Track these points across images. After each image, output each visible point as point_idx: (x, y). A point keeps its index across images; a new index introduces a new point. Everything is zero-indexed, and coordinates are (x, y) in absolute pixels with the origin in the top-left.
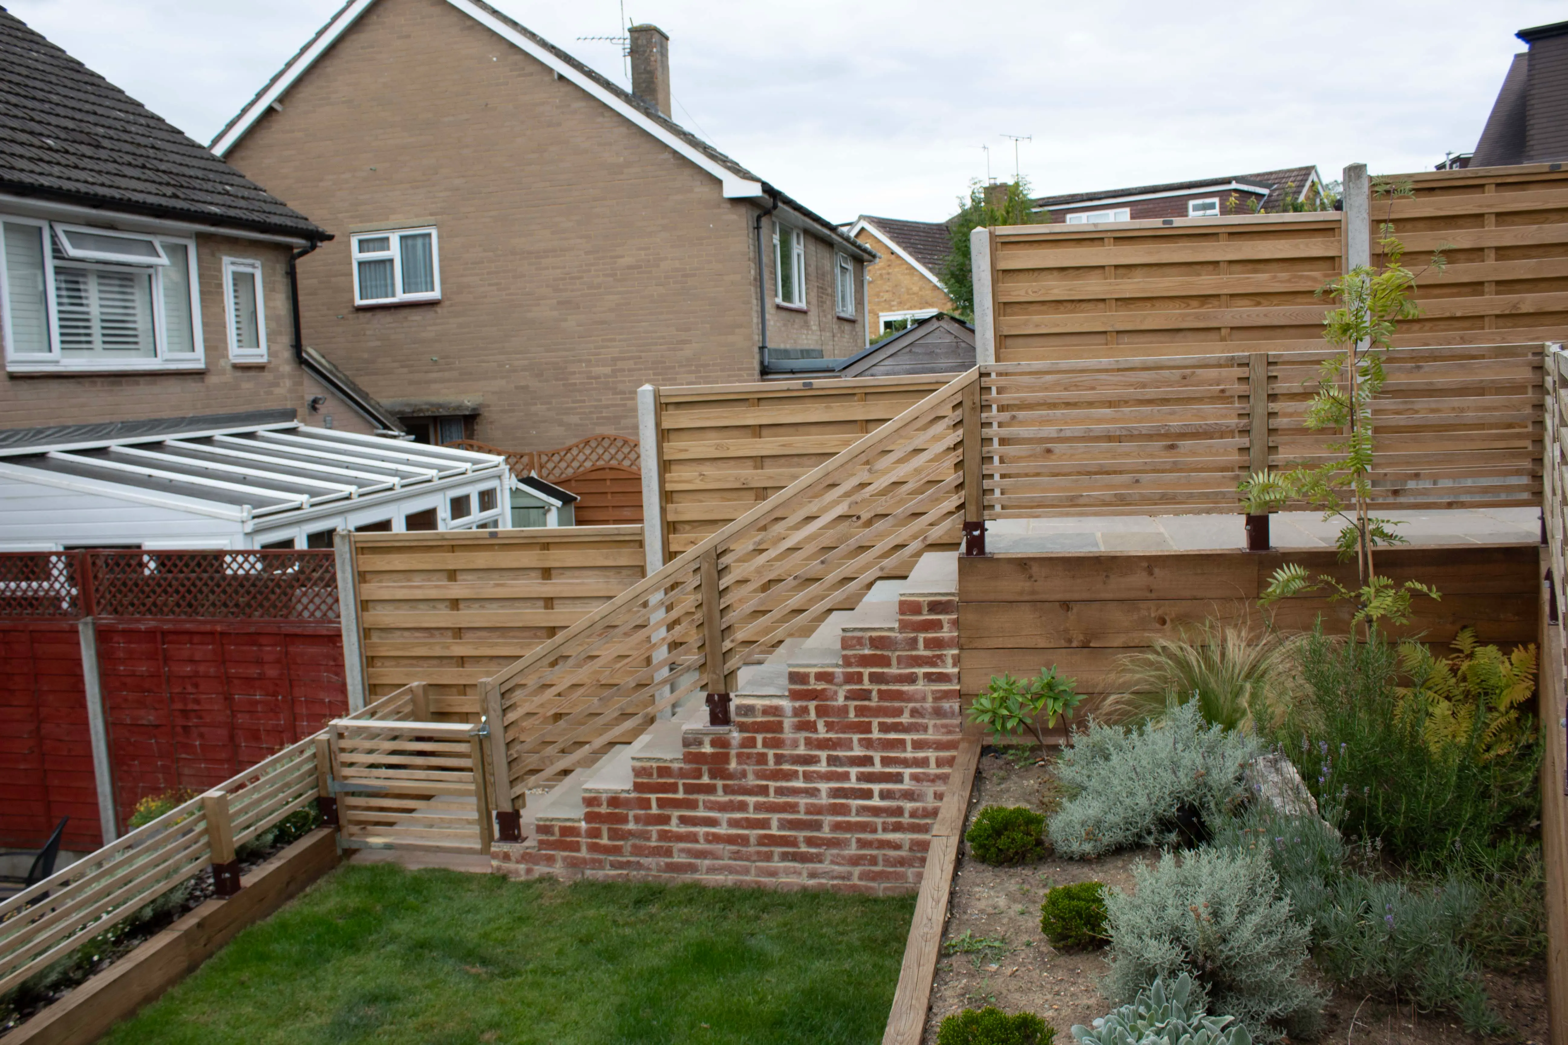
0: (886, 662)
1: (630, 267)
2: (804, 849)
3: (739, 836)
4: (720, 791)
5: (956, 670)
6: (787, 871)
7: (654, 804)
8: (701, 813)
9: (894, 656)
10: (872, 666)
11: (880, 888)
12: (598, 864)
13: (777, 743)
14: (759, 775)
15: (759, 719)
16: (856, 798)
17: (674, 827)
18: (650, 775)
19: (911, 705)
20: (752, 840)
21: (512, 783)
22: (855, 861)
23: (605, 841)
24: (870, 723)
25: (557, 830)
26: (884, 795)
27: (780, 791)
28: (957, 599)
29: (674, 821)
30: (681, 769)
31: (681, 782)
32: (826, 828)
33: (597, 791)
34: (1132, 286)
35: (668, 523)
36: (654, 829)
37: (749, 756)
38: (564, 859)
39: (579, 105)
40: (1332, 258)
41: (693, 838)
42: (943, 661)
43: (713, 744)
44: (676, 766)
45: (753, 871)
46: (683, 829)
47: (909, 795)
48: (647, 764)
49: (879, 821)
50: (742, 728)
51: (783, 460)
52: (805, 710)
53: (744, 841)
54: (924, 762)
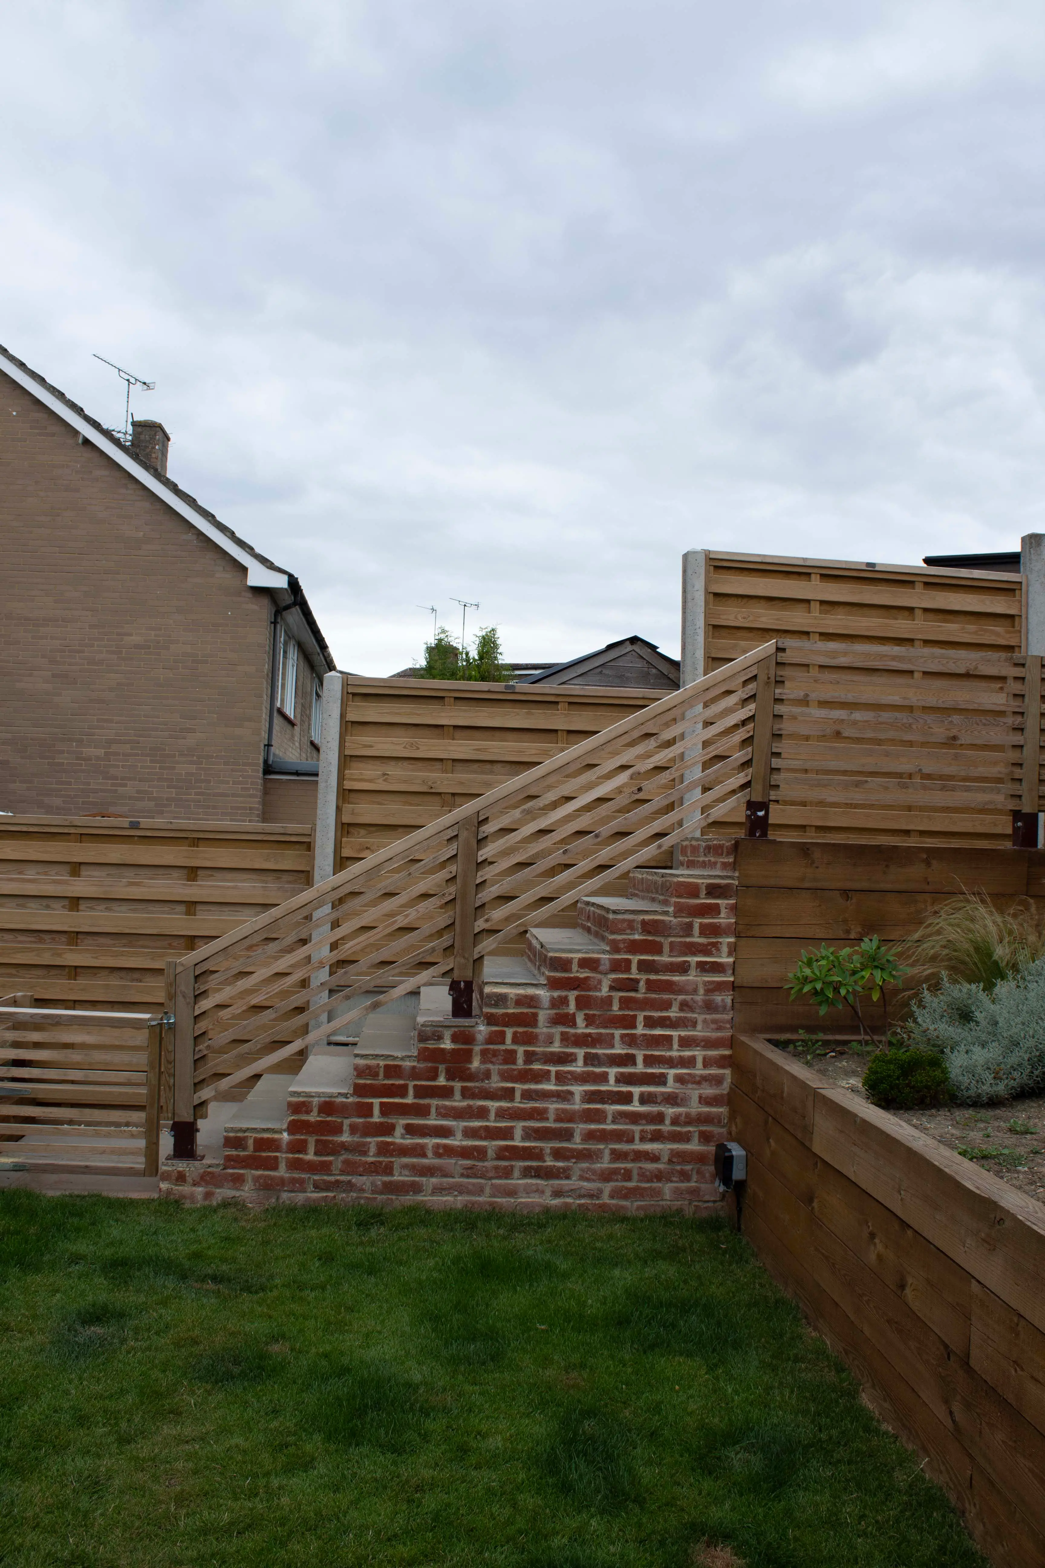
0: (656, 948)
2: (549, 1162)
3: (476, 1148)
4: (457, 1095)
5: (731, 960)
6: (528, 1191)
7: (376, 1111)
8: (432, 1121)
9: (666, 942)
10: (642, 953)
11: (632, 1206)
12: (298, 1185)
13: (529, 1039)
14: (506, 1076)
15: (511, 1011)
16: (614, 1102)
17: (398, 1138)
18: (375, 1075)
19: (681, 997)
20: (491, 1153)
21: (198, 1085)
22: (607, 1176)
23: (310, 1156)
24: (635, 1017)
25: (251, 1142)
26: (645, 1099)
27: (528, 1095)
28: (736, 883)
29: (399, 1131)
30: (414, 1068)
31: (411, 1084)
32: (577, 1138)
33: (308, 1095)
34: (836, 622)
36: (373, 1141)
37: (495, 1053)
38: (256, 1179)
39: (103, 473)
40: (1012, 617)
41: (420, 1152)
42: (718, 950)
43: (455, 1039)
44: (408, 1064)
45: (488, 1190)
46: (409, 1141)
47: (672, 1099)
48: (373, 1062)
49: (637, 1129)
50: (491, 1020)
51: (475, 766)
52: (564, 1001)
53: (481, 1153)
54: (690, 1062)
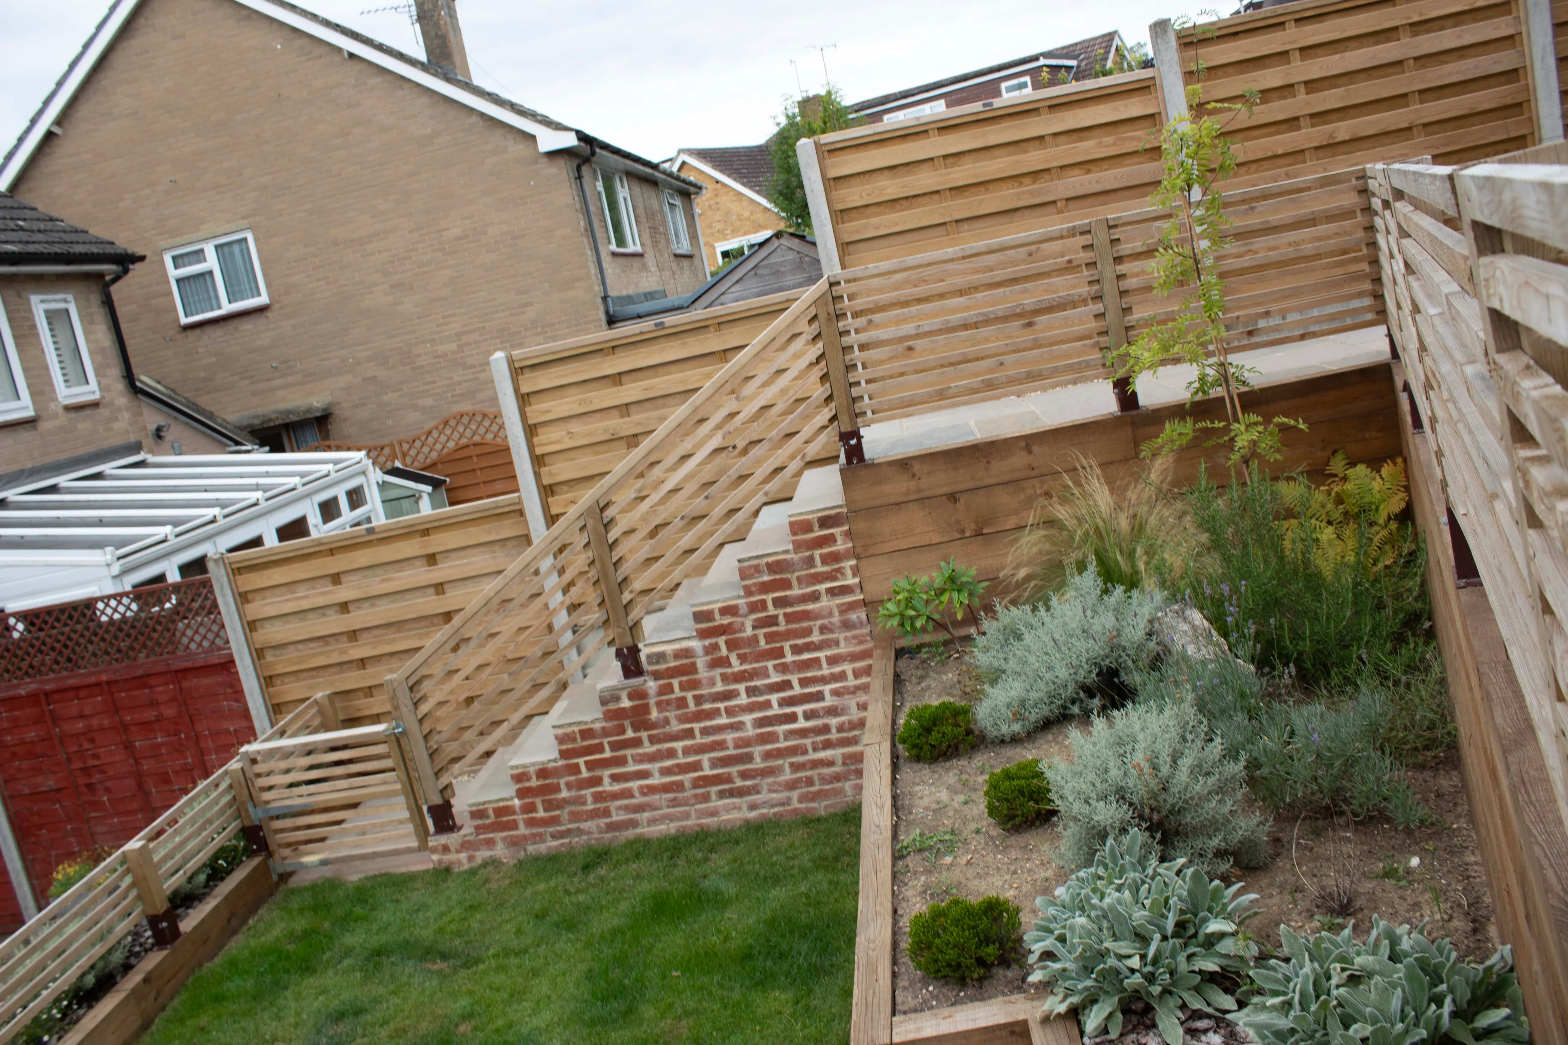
0: (786, 585)
1: (457, 239)
2: (739, 783)
3: (673, 783)
4: (646, 742)
5: (857, 580)
6: (727, 809)
7: (583, 768)
8: (632, 767)
9: (793, 577)
10: (774, 591)
11: (821, 807)
12: (539, 838)
13: (694, 685)
14: (682, 719)
15: (672, 664)
16: (781, 723)
17: (608, 786)
18: (574, 740)
19: (819, 623)
20: (687, 785)
21: (437, 774)
22: (791, 786)
23: (541, 814)
24: (782, 648)
25: (491, 812)
26: (808, 716)
27: (705, 732)
28: (845, 510)
29: (606, 781)
30: (603, 728)
31: (605, 741)
32: (758, 759)
33: (524, 766)
34: (962, 174)
35: (545, 487)
36: (588, 793)
37: (668, 703)
38: (504, 839)
39: (375, 81)
40: (1152, 116)
41: (627, 794)
42: (843, 574)
43: (631, 697)
44: (597, 726)
45: (693, 815)
46: (617, 787)
47: (832, 711)
48: (569, 730)
49: (808, 742)
50: (657, 676)
51: (648, 404)
52: (715, 647)
53: (679, 786)
54: (842, 676)
